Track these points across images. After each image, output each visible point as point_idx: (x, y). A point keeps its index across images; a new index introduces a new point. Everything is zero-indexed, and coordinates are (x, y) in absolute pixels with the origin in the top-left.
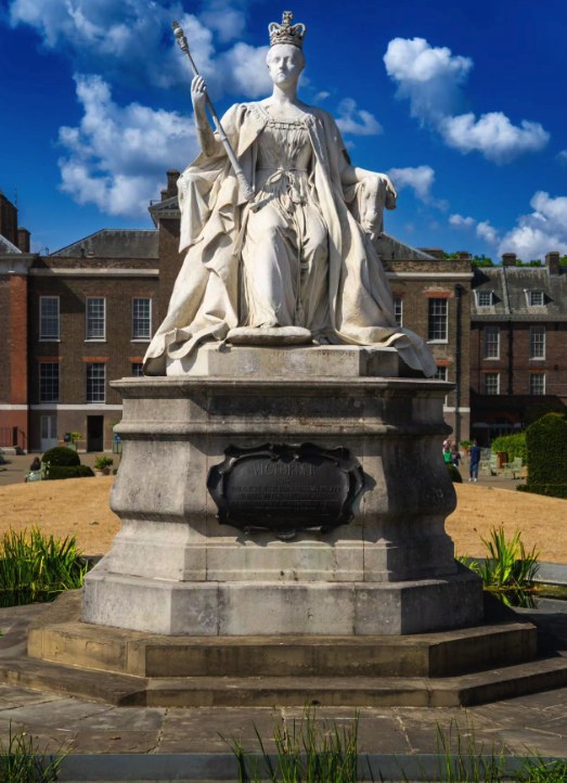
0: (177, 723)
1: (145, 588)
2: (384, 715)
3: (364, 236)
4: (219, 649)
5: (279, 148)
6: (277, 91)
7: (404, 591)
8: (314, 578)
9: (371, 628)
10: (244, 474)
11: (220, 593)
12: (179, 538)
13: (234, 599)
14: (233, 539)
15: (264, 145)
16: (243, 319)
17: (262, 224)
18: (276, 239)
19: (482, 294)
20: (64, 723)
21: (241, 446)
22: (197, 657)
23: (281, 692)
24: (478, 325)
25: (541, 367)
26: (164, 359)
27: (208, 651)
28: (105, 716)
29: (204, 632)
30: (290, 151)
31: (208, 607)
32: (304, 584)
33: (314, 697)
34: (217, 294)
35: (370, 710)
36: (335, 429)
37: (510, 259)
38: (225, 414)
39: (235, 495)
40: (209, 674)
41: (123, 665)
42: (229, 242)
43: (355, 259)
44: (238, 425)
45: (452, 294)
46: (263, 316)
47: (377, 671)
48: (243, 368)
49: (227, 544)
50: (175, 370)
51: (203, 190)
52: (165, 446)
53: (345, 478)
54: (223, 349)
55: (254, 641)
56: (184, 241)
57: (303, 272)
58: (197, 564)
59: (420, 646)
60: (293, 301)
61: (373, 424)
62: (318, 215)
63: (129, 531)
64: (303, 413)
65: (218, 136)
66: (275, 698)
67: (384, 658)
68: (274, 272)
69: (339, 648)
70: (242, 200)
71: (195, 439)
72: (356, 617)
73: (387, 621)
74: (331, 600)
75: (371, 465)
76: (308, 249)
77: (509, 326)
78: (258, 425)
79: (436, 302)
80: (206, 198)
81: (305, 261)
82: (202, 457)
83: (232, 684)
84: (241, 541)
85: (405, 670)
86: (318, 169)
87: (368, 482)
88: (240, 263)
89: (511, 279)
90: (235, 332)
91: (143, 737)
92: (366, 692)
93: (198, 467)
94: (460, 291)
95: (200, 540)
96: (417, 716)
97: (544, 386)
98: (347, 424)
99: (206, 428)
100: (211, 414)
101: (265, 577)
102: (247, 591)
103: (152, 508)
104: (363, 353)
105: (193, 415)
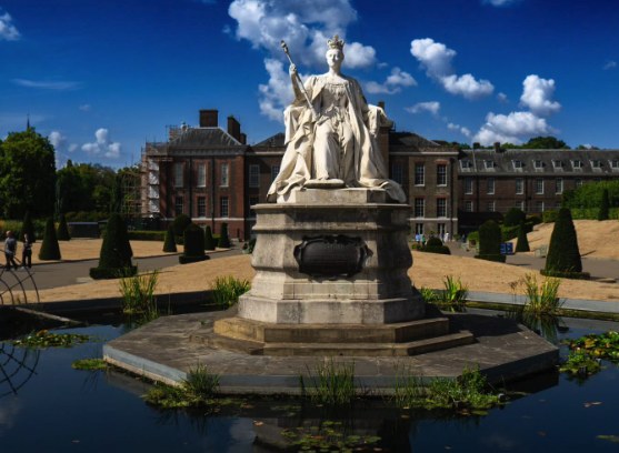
0: (275, 363)
1: (265, 303)
2: (372, 360)
3: (371, 137)
4: (298, 330)
5: (331, 96)
6: (331, 70)
7: (385, 304)
8: (344, 298)
9: (370, 321)
10: (311, 249)
11: (299, 304)
12: (281, 279)
13: (306, 308)
14: (306, 280)
15: (325, 94)
16: (313, 176)
17: (322, 131)
18: (329, 138)
19: (464, 163)
20: (225, 361)
21: (310, 236)
22: (288, 334)
23: (325, 350)
24: (462, 177)
25: (492, 198)
26: (276, 195)
27: (293, 331)
28: (244, 359)
29: (292, 322)
30: (337, 97)
31: (294, 311)
32: (339, 300)
33: (341, 352)
34: (301, 165)
35: (367, 358)
36: (354, 228)
37: (477, 145)
38: (302, 221)
39: (307, 259)
40: (294, 342)
41: (255, 337)
42: (307, 139)
43: (367, 147)
44: (308, 226)
45: (449, 163)
46: (322, 174)
47: (371, 340)
48: (312, 199)
49: (303, 282)
50: (281, 201)
51: (295, 115)
52: (275, 236)
53: (359, 251)
54: (302, 190)
55: (315, 327)
56: (287, 140)
57: (342, 153)
58: (290, 291)
59: (392, 329)
60: (337, 167)
61: (372, 225)
62: (349, 126)
63: (260, 276)
64: (339, 220)
65: (303, 91)
66: (322, 353)
67: (375, 334)
68: (328, 154)
69: (355, 329)
70: (313, 120)
71: (288, 233)
72: (363, 316)
73: (378, 318)
74: (351, 308)
75: (371, 245)
76: (344, 143)
77: (477, 178)
78: (318, 226)
79: (440, 166)
80: (297, 119)
81: (343, 148)
82: (292, 241)
83: (302, 346)
84: (310, 280)
85: (384, 340)
86: (350, 105)
87: (370, 253)
88: (312, 150)
89: (477, 155)
90: (309, 181)
91: (258, 369)
92: (365, 350)
93: (290, 246)
94: (452, 161)
95: (291, 280)
96: (387, 360)
97: (494, 207)
98: (359, 226)
99: (293, 227)
100: (296, 221)
101: (322, 297)
102: (312, 304)
103: (269, 265)
104: (369, 191)
105: (287, 222)
